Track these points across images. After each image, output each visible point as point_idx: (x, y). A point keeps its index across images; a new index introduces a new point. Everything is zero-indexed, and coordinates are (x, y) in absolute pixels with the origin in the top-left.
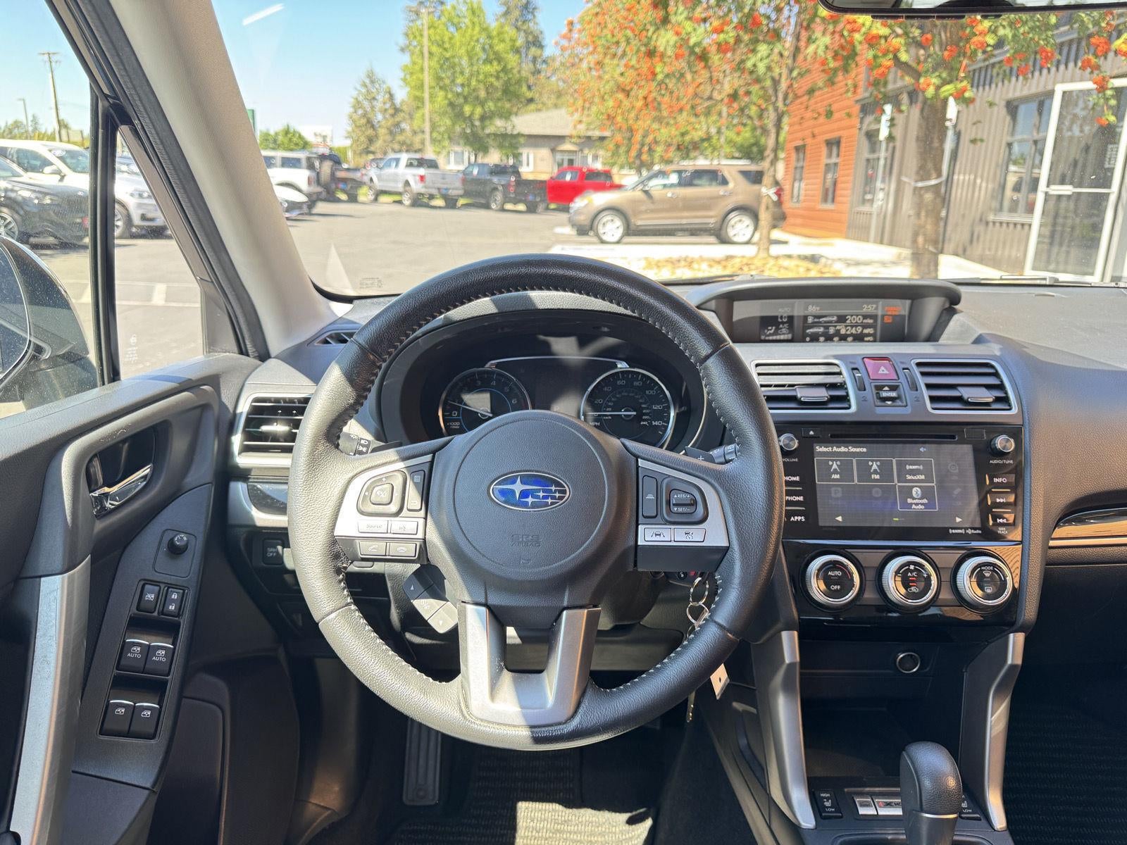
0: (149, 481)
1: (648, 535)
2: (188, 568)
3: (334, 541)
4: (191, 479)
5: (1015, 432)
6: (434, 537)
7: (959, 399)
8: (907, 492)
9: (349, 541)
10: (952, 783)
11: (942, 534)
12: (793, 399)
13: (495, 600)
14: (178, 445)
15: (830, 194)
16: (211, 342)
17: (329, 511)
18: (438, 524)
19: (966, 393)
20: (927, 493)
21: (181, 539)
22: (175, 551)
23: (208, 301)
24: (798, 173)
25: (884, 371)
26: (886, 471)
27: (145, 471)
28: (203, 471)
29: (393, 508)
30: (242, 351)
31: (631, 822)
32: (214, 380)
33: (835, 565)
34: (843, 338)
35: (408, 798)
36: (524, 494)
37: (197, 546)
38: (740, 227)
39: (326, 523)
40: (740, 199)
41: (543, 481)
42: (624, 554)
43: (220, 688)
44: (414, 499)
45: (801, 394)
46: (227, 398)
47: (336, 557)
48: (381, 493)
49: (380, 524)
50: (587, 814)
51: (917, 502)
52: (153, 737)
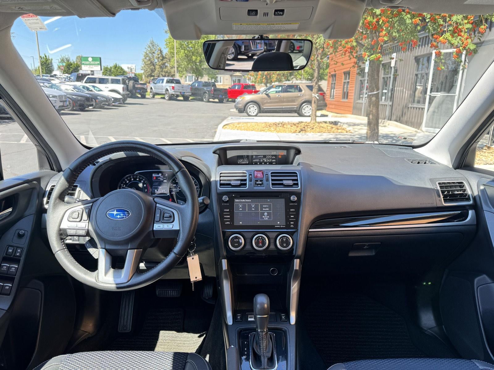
0: (11, 213)
1: (157, 227)
2: (24, 243)
3: (60, 230)
4: (27, 213)
5: (298, 195)
6: (91, 229)
7: (282, 184)
8: (263, 214)
9: (65, 230)
10: (266, 306)
11: (272, 227)
12: (229, 184)
13: (108, 247)
14: (22, 202)
15: (346, 95)
16: (41, 166)
17: (59, 221)
18: (92, 224)
19: (285, 182)
20: (269, 214)
21: (21, 232)
22: (20, 236)
23: (39, 152)
24: (332, 87)
25: (259, 175)
26: (256, 208)
27: (10, 210)
28: (32, 209)
29: (78, 220)
30: (52, 169)
31: (200, 337)
32: (38, 180)
33: (236, 237)
34: (265, 163)
35: (120, 330)
36: (117, 215)
37: (28, 235)
38: (307, 110)
39: (57, 224)
40: (307, 98)
41: (123, 211)
42: (149, 233)
43: (41, 285)
44: (85, 217)
45: (233, 183)
46: (43, 185)
47: (61, 235)
48: (75, 215)
49: (73, 225)
50: (185, 334)
51: (266, 217)
52: (9, 295)
